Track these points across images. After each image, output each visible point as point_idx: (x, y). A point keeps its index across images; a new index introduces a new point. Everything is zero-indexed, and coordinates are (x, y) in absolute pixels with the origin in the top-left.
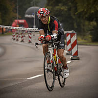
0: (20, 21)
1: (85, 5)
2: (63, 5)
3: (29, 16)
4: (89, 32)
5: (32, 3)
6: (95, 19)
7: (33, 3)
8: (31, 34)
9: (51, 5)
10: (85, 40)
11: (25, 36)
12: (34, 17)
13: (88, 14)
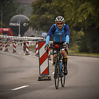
0: (5, 30)
1: (73, 14)
2: (50, 14)
3: (14, 24)
4: (77, 42)
5: (17, 10)
6: (82, 29)
7: (19, 11)
8: (15, 43)
9: (38, 14)
10: (72, 50)
11: (9, 45)
12: (19, 25)
13: (76, 23)
